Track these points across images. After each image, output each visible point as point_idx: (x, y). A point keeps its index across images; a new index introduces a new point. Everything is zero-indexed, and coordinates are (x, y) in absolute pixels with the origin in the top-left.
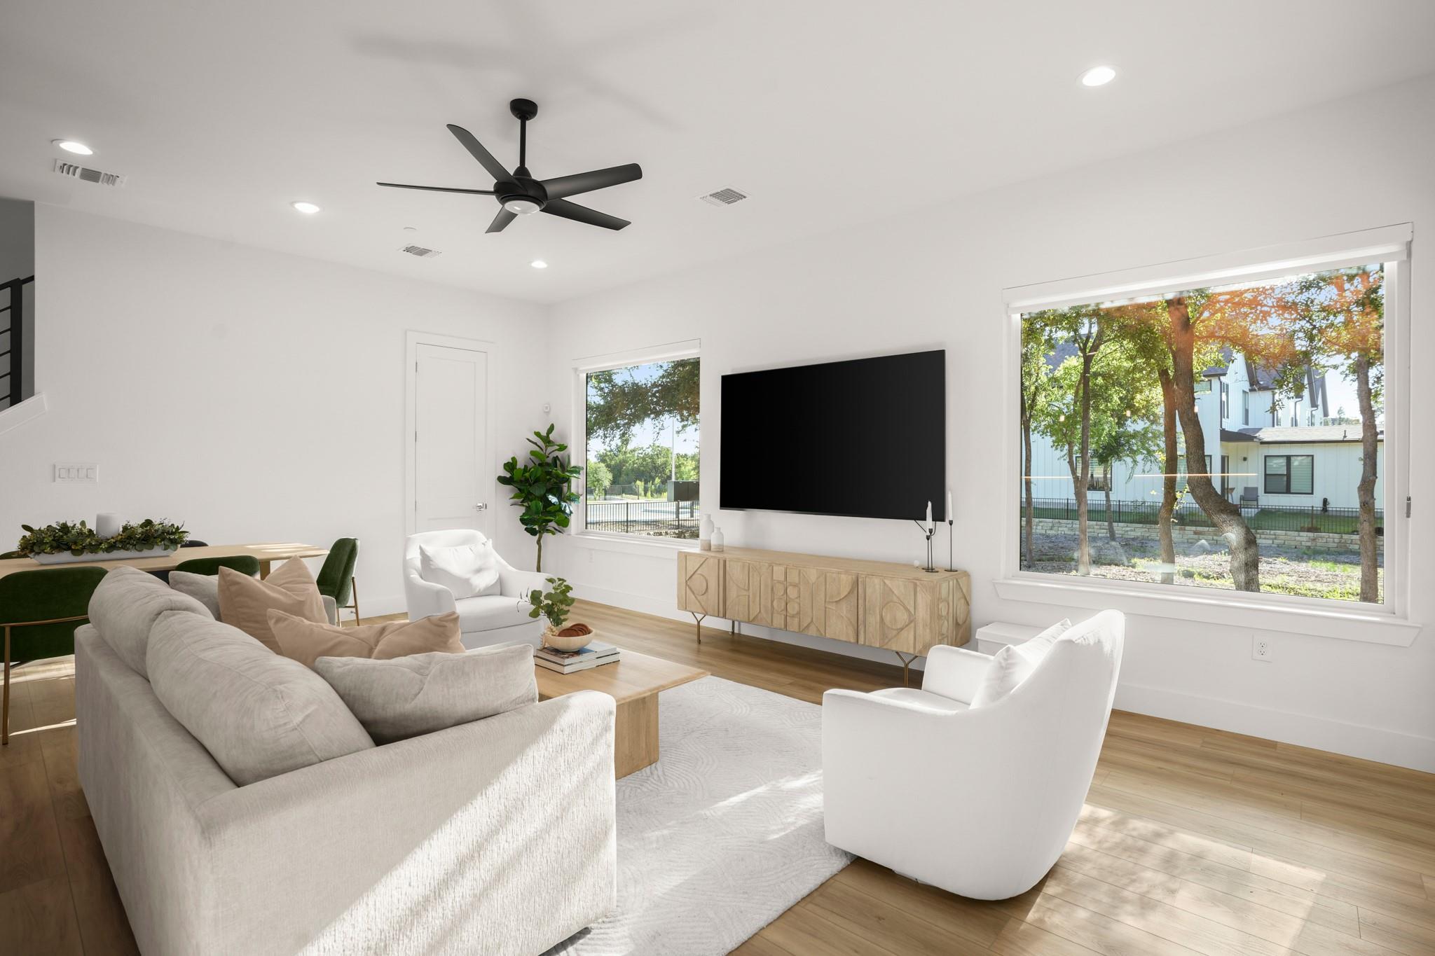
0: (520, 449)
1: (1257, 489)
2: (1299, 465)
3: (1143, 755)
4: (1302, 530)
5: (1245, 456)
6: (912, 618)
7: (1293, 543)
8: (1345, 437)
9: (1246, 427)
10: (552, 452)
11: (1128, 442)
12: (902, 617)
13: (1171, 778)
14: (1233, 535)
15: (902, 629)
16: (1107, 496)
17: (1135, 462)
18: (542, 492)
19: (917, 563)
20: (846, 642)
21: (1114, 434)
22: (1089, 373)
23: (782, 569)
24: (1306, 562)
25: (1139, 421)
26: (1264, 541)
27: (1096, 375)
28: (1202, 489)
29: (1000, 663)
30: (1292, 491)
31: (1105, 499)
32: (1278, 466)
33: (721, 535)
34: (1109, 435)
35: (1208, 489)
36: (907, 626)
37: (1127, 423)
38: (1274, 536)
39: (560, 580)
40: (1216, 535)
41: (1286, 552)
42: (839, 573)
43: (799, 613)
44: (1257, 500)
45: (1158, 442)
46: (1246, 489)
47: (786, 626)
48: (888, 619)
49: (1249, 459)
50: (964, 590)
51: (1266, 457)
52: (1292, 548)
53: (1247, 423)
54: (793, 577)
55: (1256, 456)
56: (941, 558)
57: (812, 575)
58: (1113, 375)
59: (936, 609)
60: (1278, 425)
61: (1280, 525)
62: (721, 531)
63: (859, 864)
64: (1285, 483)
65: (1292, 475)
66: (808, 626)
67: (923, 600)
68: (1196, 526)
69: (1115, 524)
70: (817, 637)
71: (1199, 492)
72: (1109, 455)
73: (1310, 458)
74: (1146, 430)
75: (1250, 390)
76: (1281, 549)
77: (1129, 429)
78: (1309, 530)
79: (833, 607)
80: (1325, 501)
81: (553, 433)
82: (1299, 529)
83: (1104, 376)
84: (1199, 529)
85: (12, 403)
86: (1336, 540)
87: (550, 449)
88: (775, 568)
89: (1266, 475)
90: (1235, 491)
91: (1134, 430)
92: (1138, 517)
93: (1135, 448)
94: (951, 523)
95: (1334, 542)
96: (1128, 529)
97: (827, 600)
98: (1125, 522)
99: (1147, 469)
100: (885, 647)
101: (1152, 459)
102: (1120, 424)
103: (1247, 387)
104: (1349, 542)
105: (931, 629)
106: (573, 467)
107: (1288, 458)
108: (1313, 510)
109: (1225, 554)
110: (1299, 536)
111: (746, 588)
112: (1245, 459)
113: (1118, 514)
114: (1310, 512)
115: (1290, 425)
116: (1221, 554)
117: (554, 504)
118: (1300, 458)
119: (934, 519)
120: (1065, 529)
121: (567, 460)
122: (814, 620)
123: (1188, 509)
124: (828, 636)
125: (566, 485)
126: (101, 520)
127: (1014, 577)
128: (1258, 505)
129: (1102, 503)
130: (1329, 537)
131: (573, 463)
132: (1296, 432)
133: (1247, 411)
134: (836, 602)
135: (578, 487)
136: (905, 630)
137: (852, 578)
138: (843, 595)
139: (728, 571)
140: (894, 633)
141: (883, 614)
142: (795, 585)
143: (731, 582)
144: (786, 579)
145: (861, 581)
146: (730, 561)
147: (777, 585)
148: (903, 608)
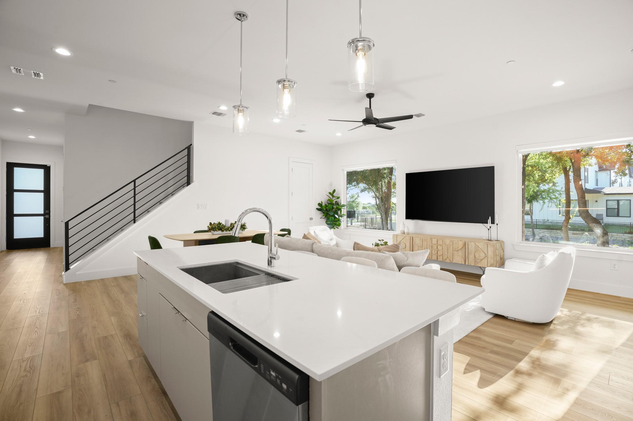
0: (323, 198)
1: (602, 215)
2: (623, 204)
3: (574, 298)
4: (626, 233)
6: (486, 256)
7: (621, 239)
9: (597, 187)
10: (335, 200)
11: (541, 194)
12: (483, 255)
13: (585, 303)
14: (598, 231)
15: (482, 259)
16: (531, 217)
17: (544, 202)
18: (333, 214)
19: (484, 238)
20: (461, 264)
21: (535, 191)
22: (525, 165)
23: (436, 240)
24: (628, 247)
25: (546, 185)
27: (528, 166)
28: (585, 215)
29: (541, 259)
30: (620, 216)
31: (530, 219)
32: (614, 205)
33: (408, 229)
34: (533, 191)
35: (587, 214)
36: (484, 258)
37: (540, 186)
38: (611, 236)
39: (382, 240)
41: (617, 243)
42: (458, 241)
43: (442, 254)
44: (602, 220)
45: (555, 194)
46: (597, 215)
47: (437, 259)
48: (477, 256)
49: (598, 201)
50: (503, 247)
51: (607, 200)
52: (620, 241)
53: (597, 185)
54: (440, 242)
55: (602, 200)
56: (494, 237)
57: (448, 242)
58: (536, 166)
59: (495, 252)
60: (612, 186)
61: (614, 231)
62: (408, 227)
63: (497, 316)
64: (616, 212)
65: (620, 208)
66: (446, 259)
67: (490, 250)
69: (535, 230)
70: (449, 263)
71: (584, 215)
72: (533, 199)
73: (629, 201)
74: (549, 189)
75: (599, 171)
76: (614, 241)
77: (541, 188)
78: (629, 233)
79: (455, 252)
81: (335, 192)
82: (624, 232)
83: (532, 167)
85: (188, 185)
87: (334, 198)
88: (433, 240)
89: (607, 209)
91: (544, 189)
93: (544, 197)
94: (497, 224)
96: (541, 232)
97: (454, 250)
98: (539, 229)
99: (550, 205)
100: (476, 265)
101: (553, 201)
102: (538, 186)
103: (597, 169)
105: (493, 259)
106: (343, 205)
107: (618, 201)
108: (630, 224)
109: (587, 243)
110: (624, 236)
111: (421, 246)
112: (596, 201)
113: (536, 226)
114: (629, 225)
115: (619, 186)
116: (586, 243)
117: (337, 218)
118: (623, 201)
119: (492, 223)
121: (340, 202)
122: (448, 256)
123: (577, 222)
124: (454, 262)
125: (340, 211)
126: (226, 221)
127: (520, 243)
128: (603, 222)
129: (528, 220)
131: (342, 204)
132: (622, 189)
133: (597, 180)
134: (457, 251)
135: (344, 212)
136: (483, 260)
137: (463, 242)
138: (460, 249)
139: (414, 241)
140: (479, 260)
141: (475, 254)
142: (441, 245)
143: (415, 245)
144: (437, 243)
145: (467, 243)
146: (415, 237)
147: (434, 245)
148: (483, 252)
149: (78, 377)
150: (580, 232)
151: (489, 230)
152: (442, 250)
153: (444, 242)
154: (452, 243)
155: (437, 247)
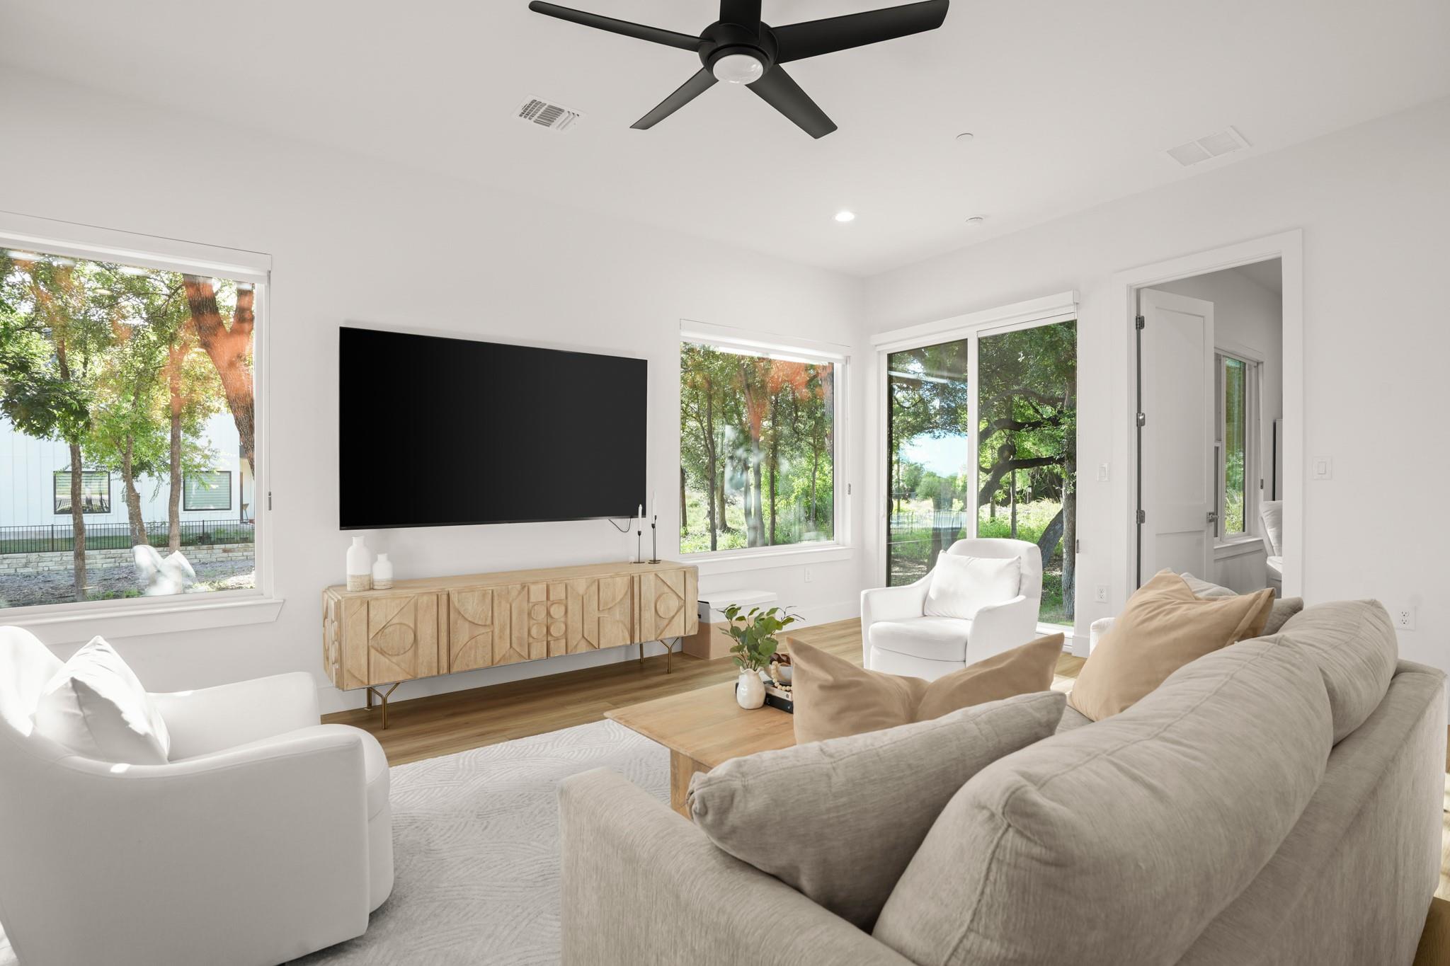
6: (682, 604)
12: (674, 605)
15: (673, 617)
20: (619, 648)
23: (543, 586)
36: (677, 612)
40: (246, 551)
42: (611, 577)
43: (565, 632)
47: (548, 654)
54: (558, 593)
57: (581, 585)
66: (577, 644)
68: (225, 544)
79: (606, 615)
84: (229, 546)
88: (533, 588)
92: (156, 540)
94: (656, 518)
100: (660, 638)
111: (489, 622)
120: (50, 564)
122: (585, 634)
123: (216, 527)
124: (602, 646)
134: (611, 608)
136: (676, 618)
137: (626, 580)
138: (618, 600)
139: (455, 607)
140: (666, 622)
141: (658, 607)
142: (559, 602)
143: (460, 622)
144: (548, 598)
145: (636, 579)
146: (459, 593)
147: (536, 607)
148: (675, 597)
151: (639, 533)
152: (563, 619)
153: (569, 588)
154: (595, 588)
155: (548, 613)
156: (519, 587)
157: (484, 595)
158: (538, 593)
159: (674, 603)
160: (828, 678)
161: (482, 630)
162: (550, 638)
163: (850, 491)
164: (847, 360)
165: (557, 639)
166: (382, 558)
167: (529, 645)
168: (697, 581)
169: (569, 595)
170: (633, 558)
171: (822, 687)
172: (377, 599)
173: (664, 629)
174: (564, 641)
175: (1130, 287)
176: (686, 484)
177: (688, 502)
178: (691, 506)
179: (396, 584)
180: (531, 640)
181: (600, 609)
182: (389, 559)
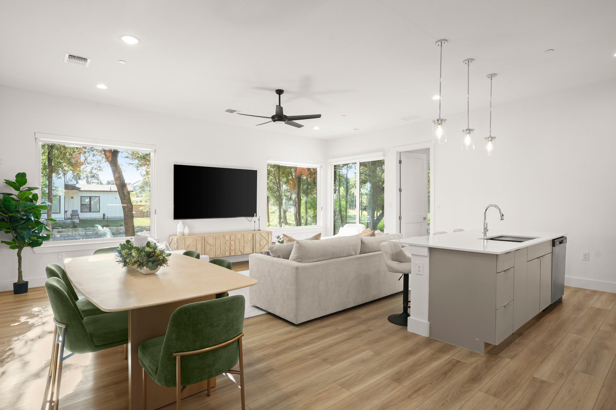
1: (77, 210)
2: (94, 201)
5: (73, 196)
6: (268, 242)
8: (111, 189)
20: (249, 254)
26: (89, 232)
30: (91, 211)
32: (86, 201)
38: (93, 230)
42: (248, 234)
44: (78, 216)
46: (73, 211)
47: (230, 255)
49: (75, 198)
51: (81, 197)
54: (233, 238)
55: (77, 196)
57: (239, 236)
64: (89, 208)
65: (91, 204)
70: (241, 255)
73: (99, 198)
78: (107, 226)
80: (104, 215)
86: (116, 229)
89: (81, 205)
90: (68, 211)
95: (115, 230)
104: (120, 229)
107: (90, 198)
110: (104, 229)
112: (72, 198)
118: (94, 198)
122: (240, 250)
124: (244, 253)
128: (79, 218)
130: (113, 228)
134: (247, 243)
136: (265, 246)
137: (252, 234)
138: (249, 240)
139: (206, 241)
140: (263, 247)
141: (260, 242)
142: (233, 240)
143: (207, 245)
144: (230, 239)
145: (254, 234)
146: (207, 237)
147: (227, 241)
148: (265, 240)
149: (562, 374)
150: (66, 229)
151: (255, 222)
152: (234, 245)
153: (236, 236)
154: (243, 236)
155: (230, 243)
156: (222, 236)
157: (214, 238)
158: (227, 237)
159: (265, 242)
160: (288, 239)
161: (213, 247)
162: (230, 250)
163: (322, 209)
164: (321, 167)
165: (232, 250)
166: (186, 227)
167: (225, 252)
168: (272, 235)
169: (236, 239)
170: (253, 229)
171: (287, 240)
172: (187, 238)
173: (262, 249)
174: (234, 251)
175: (397, 152)
176: (269, 203)
177: (270, 211)
178: (272, 213)
179: (190, 234)
180: (225, 250)
181: (245, 242)
182: (188, 227)
